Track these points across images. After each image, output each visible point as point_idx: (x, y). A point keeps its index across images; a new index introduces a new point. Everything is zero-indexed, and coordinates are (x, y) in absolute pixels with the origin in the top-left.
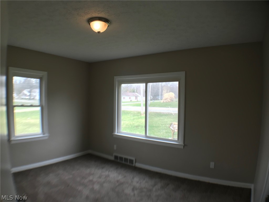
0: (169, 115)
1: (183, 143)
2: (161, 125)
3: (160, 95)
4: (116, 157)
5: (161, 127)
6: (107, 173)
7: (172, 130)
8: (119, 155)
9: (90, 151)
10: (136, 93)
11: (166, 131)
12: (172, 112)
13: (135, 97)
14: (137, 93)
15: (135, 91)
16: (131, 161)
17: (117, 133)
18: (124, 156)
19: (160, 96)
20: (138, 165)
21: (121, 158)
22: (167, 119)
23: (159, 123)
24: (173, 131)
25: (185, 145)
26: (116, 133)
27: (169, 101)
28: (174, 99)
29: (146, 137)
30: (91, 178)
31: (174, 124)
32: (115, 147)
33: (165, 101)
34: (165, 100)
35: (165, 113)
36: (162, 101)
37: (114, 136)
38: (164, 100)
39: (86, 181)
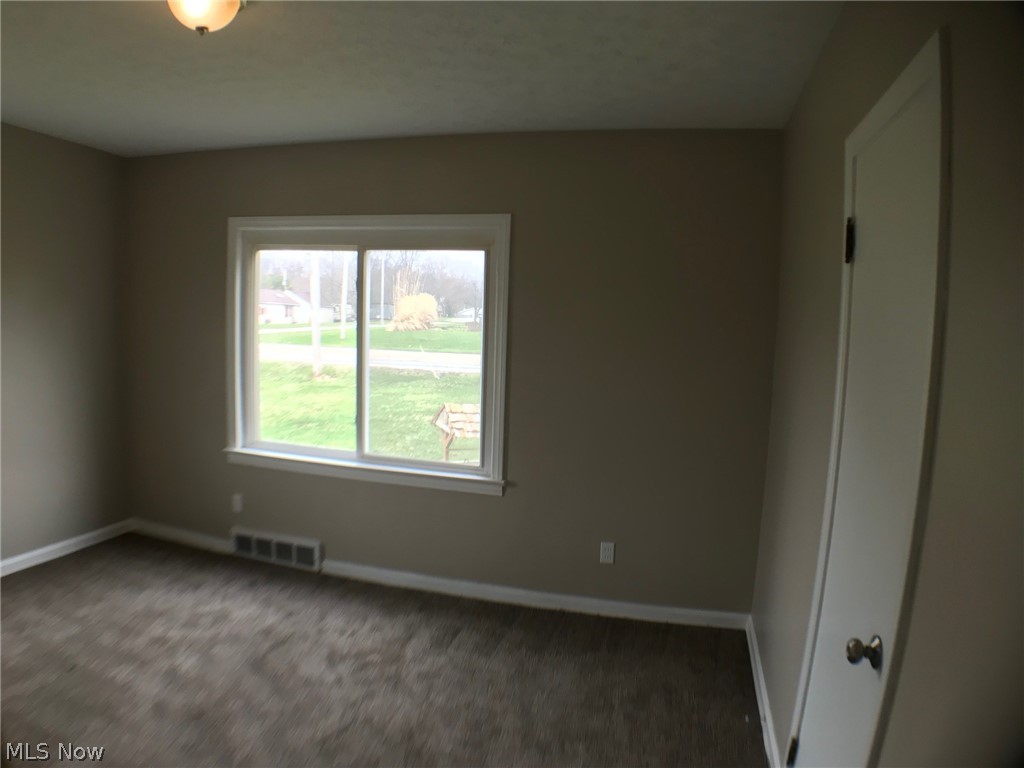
0: (421, 378)
1: (501, 477)
2: (395, 414)
3: (382, 302)
4: (243, 542)
5: (394, 425)
6: (216, 606)
7: (443, 431)
8: (257, 534)
9: (133, 524)
10: (288, 293)
11: (416, 437)
12: (432, 369)
13: (284, 308)
14: (290, 289)
15: (284, 283)
16: (306, 554)
17: (244, 446)
18: (275, 537)
19: (382, 305)
20: (333, 567)
21: (264, 546)
22: (414, 394)
23: (385, 409)
24: (447, 434)
25: (507, 485)
26: (239, 448)
27: (419, 326)
28: (436, 317)
29: (362, 457)
30: (157, 629)
31: (451, 412)
32: (237, 502)
33: (401, 327)
34: (402, 321)
35: (403, 370)
36: (390, 327)
37: (232, 460)
38: (396, 321)
39: (140, 642)
